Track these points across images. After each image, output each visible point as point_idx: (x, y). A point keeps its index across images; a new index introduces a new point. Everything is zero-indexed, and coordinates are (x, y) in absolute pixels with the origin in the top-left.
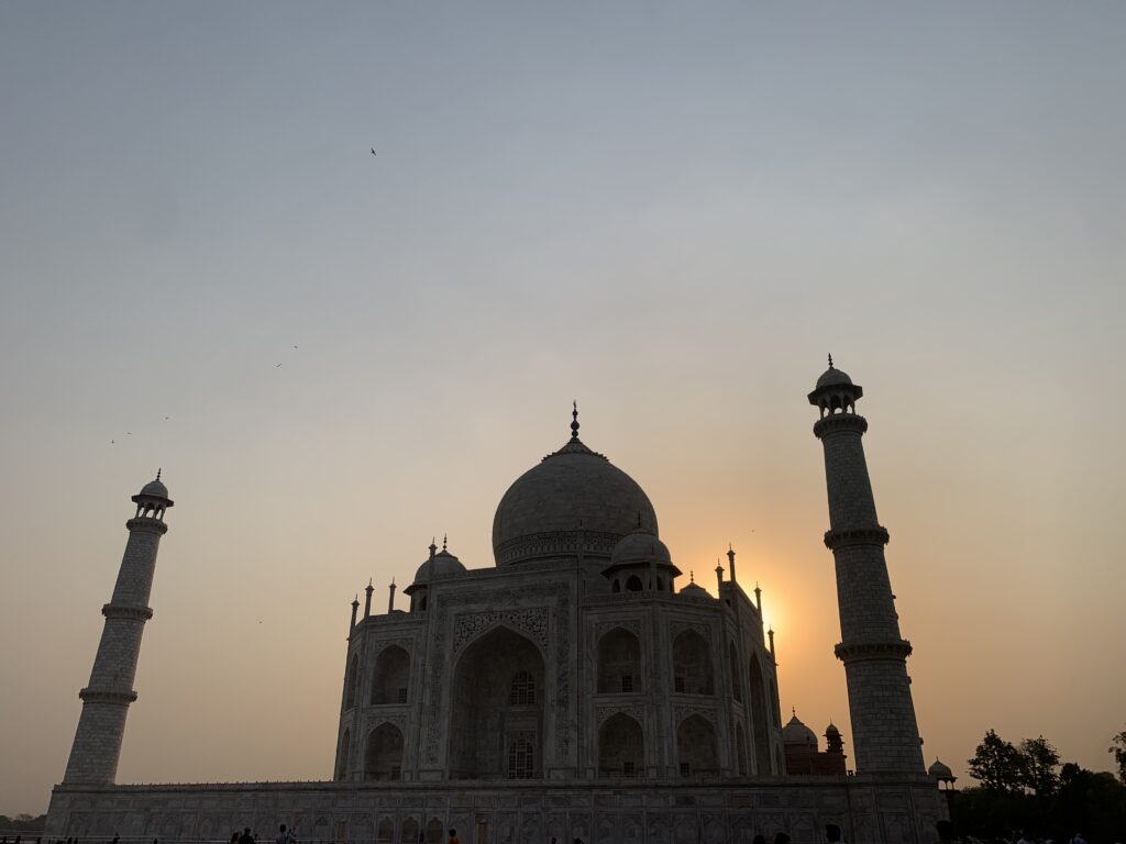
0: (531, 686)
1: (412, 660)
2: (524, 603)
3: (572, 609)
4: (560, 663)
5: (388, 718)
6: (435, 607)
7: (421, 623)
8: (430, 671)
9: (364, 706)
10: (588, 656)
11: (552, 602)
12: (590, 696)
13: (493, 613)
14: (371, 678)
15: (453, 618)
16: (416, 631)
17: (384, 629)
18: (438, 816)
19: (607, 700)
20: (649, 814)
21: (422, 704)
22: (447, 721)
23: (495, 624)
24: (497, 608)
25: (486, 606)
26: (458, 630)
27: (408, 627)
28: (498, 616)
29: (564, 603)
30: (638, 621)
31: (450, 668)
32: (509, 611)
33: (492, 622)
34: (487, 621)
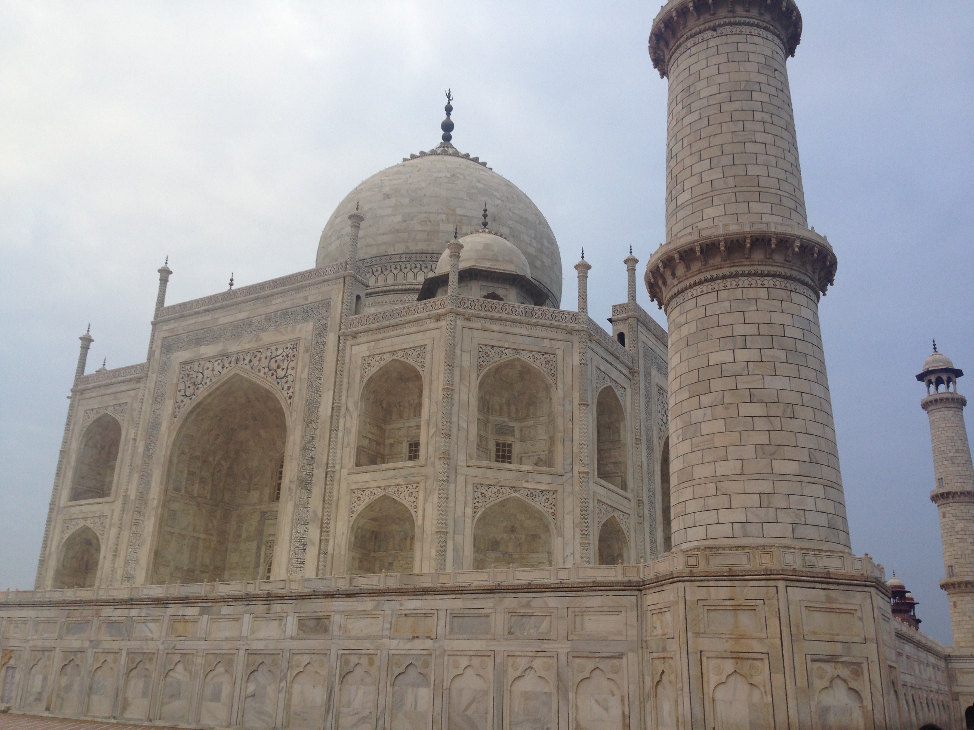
1: (123, 434)
2: (267, 337)
3: (331, 338)
4: (307, 423)
5: (85, 519)
6: (157, 354)
7: (137, 380)
8: (141, 450)
9: (62, 505)
10: (347, 409)
11: (306, 330)
12: (345, 472)
13: (227, 356)
14: (73, 464)
15: (177, 367)
16: (132, 393)
17: (94, 394)
19: (367, 476)
20: (250, 653)
21: (126, 497)
22: (153, 519)
23: (229, 372)
24: (233, 348)
25: (220, 347)
26: (182, 386)
27: (124, 388)
28: (233, 359)
29: (321, 330)
30: (424, 346)
31: (165, 442)
32: (248, 352)
33: (225, 370)
34: (219, 368)
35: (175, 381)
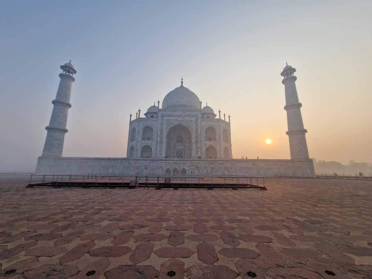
0: (182, 139)
1: (154, 129)
2: (186, 118)
3: (199, 121)
4: (196, 133)
6: (160, 117)
7: (156, 121)
8: (159, 132)
10: (203, 132)
11: (194, 119)
12: (203, 142)
13: (177, 120)
15: (166, 120)
17: (144, 121)
18: (185, 168)
19: (208, 142)
23: (178, 123)
25: (175, 118)
27: (152, 121)
28: (179, 121)
29: (197, 119)
31: (165, 133)
32: (182, 120)
33: (177, 122)
34: (175, 122)
35: (166, 122)
